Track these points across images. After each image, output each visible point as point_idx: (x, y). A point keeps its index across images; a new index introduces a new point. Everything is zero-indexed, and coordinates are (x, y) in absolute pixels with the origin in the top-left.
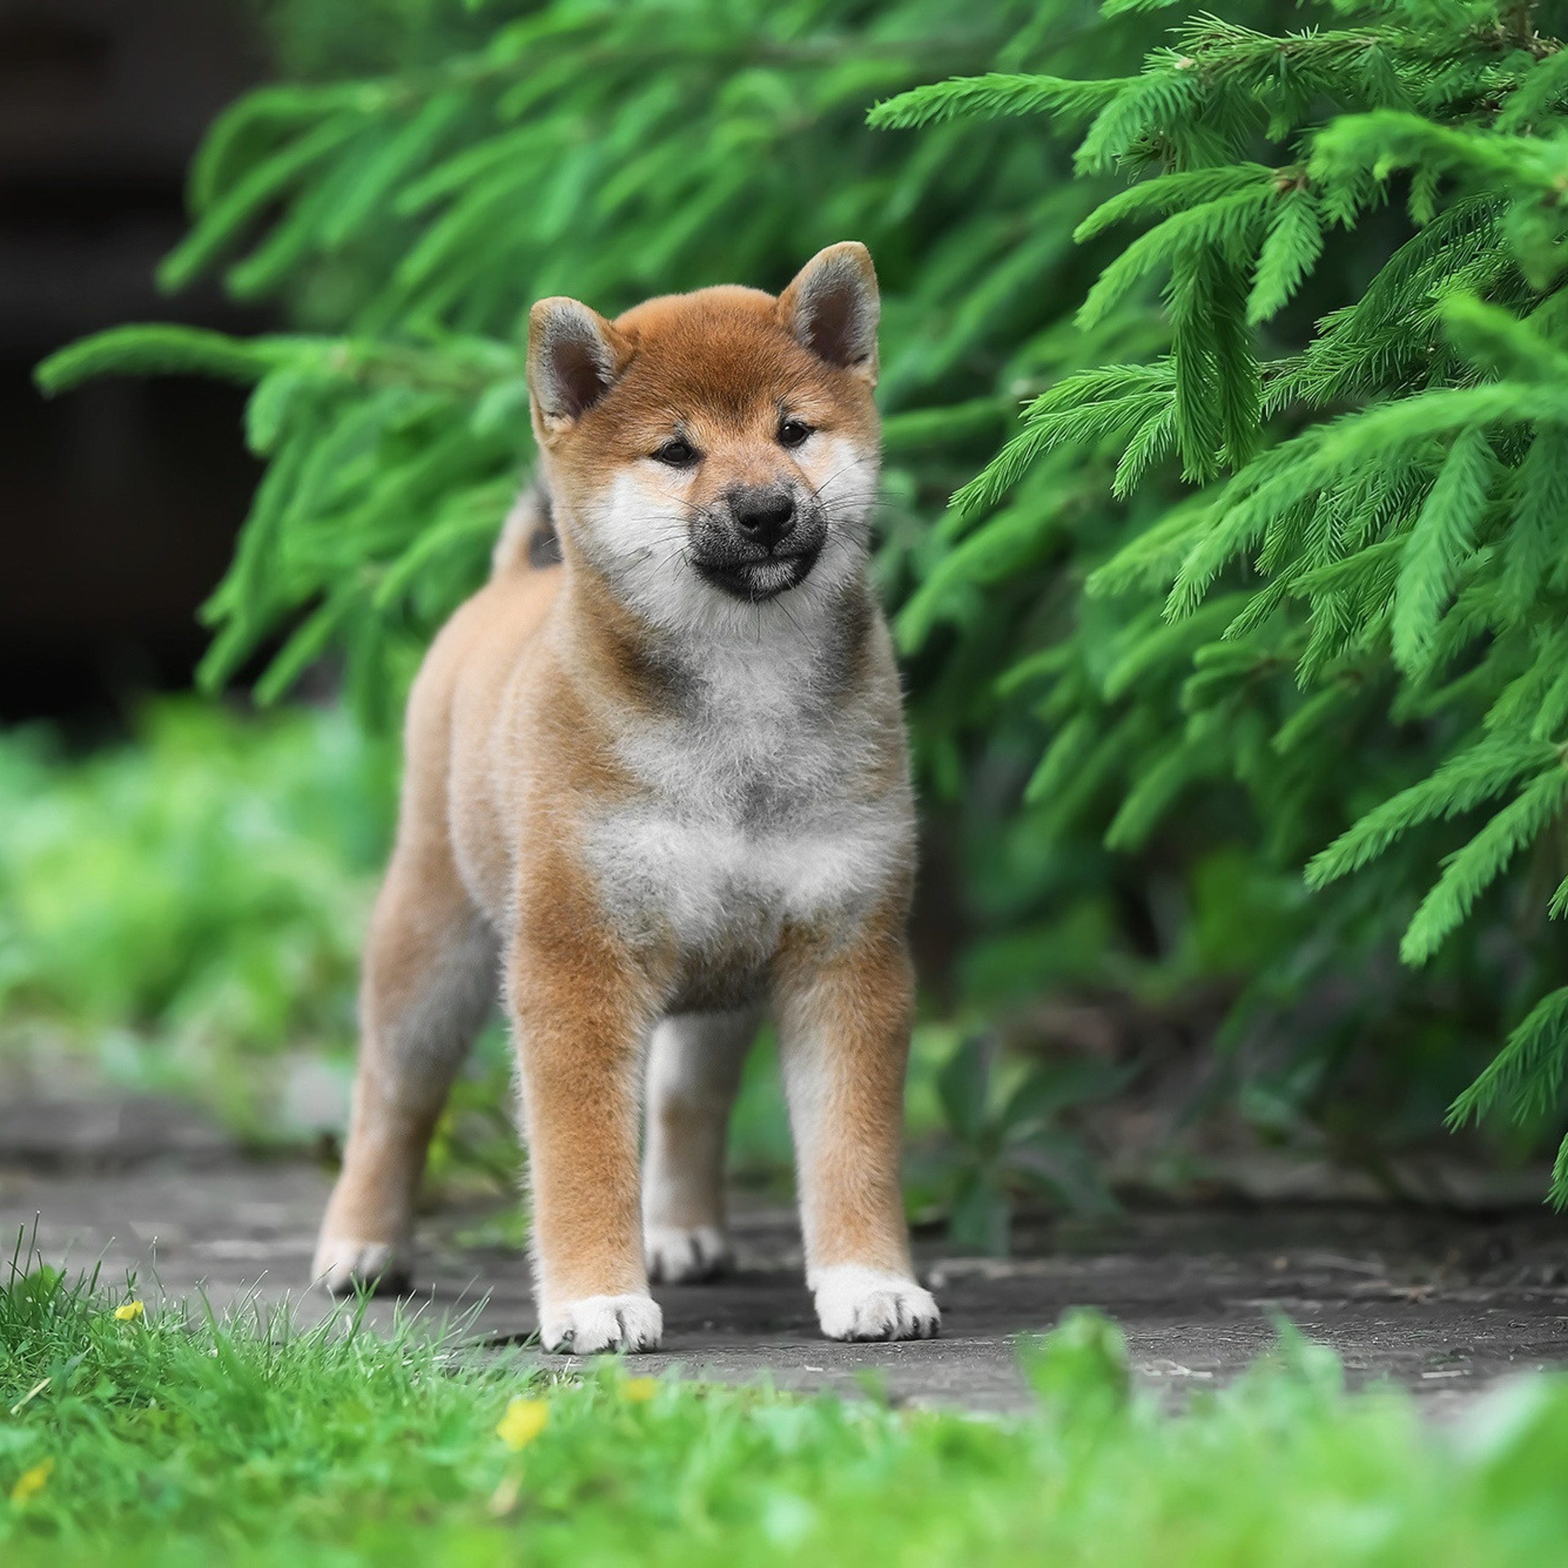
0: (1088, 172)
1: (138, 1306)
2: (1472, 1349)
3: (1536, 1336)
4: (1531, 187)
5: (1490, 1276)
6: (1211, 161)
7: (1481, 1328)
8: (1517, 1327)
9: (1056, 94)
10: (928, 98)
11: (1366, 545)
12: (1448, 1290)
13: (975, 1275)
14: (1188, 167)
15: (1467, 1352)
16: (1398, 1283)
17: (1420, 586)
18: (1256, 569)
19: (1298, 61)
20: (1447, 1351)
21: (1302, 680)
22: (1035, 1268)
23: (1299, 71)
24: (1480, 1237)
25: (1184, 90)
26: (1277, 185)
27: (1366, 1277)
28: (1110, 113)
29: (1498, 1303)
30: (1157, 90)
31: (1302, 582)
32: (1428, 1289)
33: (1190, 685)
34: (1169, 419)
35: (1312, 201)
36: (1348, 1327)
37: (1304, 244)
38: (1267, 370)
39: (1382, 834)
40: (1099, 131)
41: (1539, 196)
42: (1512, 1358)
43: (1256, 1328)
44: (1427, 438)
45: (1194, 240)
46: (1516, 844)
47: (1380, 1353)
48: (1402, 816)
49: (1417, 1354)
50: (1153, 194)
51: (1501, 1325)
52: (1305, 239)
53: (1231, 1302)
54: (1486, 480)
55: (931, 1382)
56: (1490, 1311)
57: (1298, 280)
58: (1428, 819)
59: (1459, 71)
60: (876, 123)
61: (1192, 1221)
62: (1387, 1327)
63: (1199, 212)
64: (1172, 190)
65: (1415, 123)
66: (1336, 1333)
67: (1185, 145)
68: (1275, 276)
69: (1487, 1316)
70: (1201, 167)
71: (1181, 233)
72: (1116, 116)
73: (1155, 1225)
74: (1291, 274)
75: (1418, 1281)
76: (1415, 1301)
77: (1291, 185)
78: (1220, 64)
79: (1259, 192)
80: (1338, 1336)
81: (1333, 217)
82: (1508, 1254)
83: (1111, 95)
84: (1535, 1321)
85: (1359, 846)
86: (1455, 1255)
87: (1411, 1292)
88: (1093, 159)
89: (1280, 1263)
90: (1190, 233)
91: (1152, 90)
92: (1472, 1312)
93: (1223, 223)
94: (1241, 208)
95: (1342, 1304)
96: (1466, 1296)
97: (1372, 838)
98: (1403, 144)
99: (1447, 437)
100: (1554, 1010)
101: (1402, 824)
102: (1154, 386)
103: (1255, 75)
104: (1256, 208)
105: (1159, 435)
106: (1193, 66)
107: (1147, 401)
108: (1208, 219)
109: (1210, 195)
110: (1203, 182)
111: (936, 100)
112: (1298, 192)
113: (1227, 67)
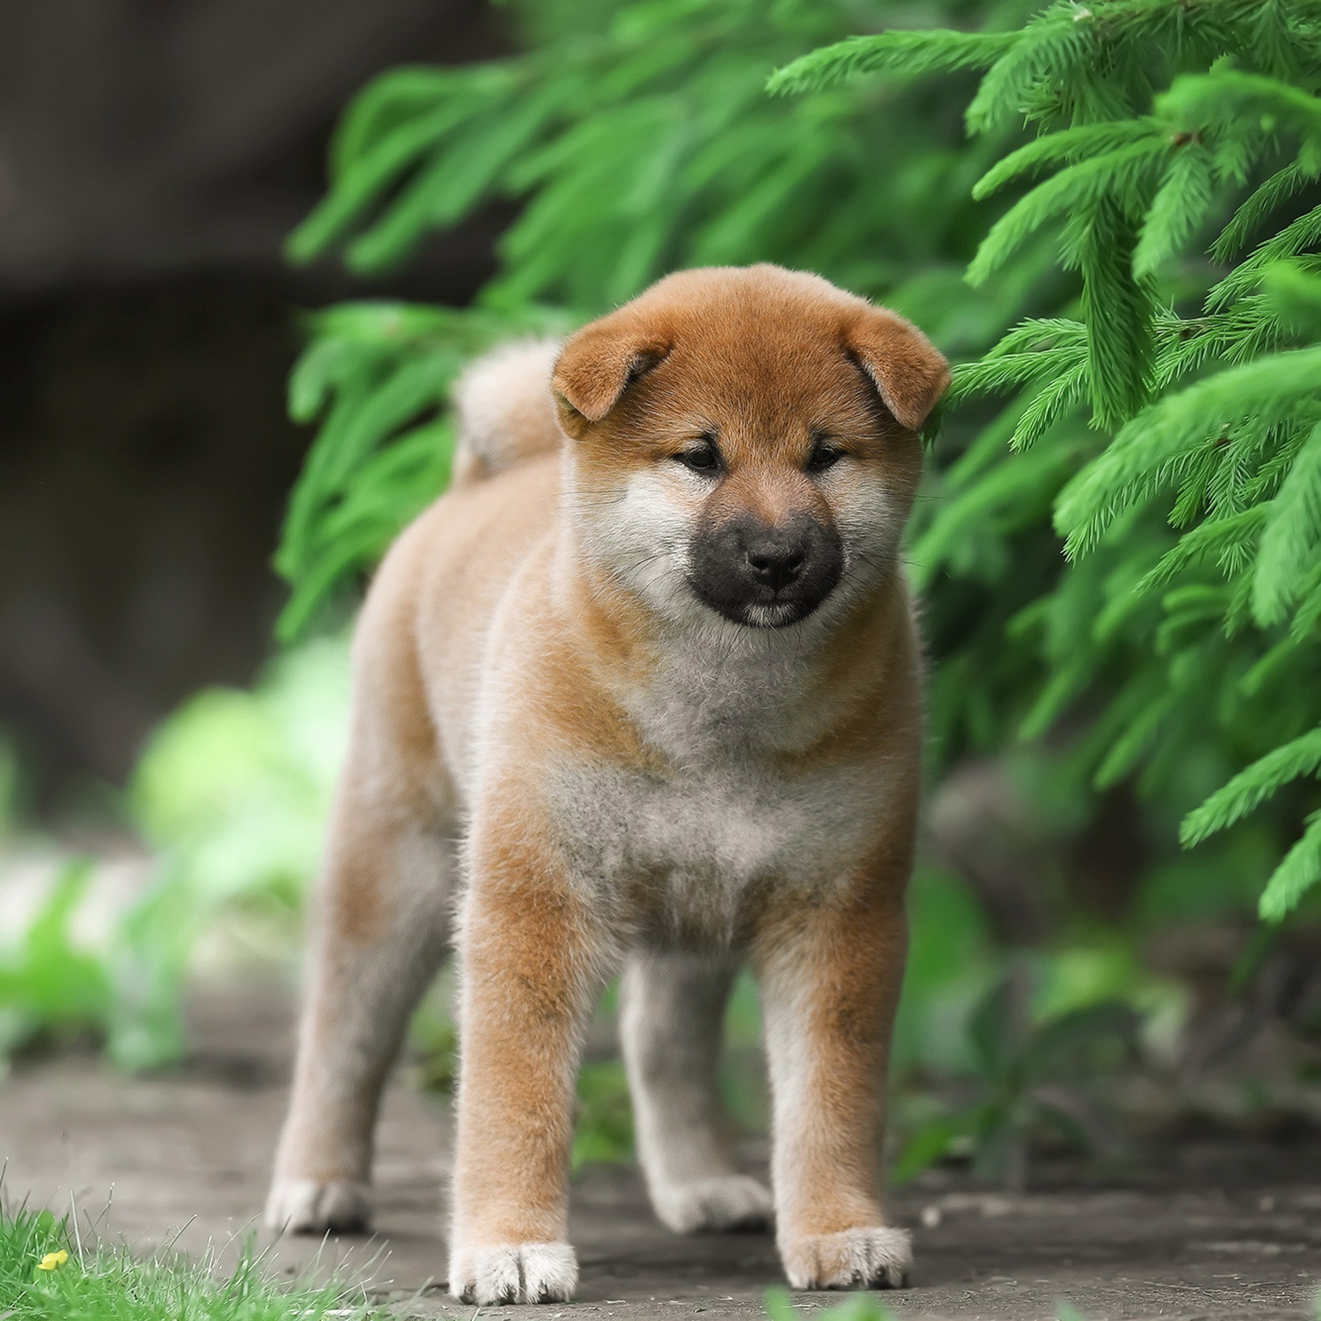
0: (979, 130)
6: (1110, 114)
9: (953, 48)
10: (826, 61)
11: (1261, 501)
14: (1085, 120)
17: (1282, 543)
18: (1170, 522)
19: (1197, 15)
23: (1198, 24)
25: (1077, 44)
26: (1171, 139)
28: (1002, 67)
30: (1049, 43)
31: (1193, 537)
33: (1164, 631)
35: (1204, 155)
37: (1193, 198)
38: (1187, 327)
39: (1254, 791)
40: (989, 87)
45: (1083, 194)
48: (1274, 774)
52: (1195, 192)
57: (1184, 231)
58: (1299, 776)
60: (775, 90)
64: (1069, 145)
67: (1082, 96)
68: (1162, 228)
70: (1099, 120)
71: (1071, 185)
72: (1007, 70)
74: (1178, 226)
78: (1119, 17)
79: (1152, 145)
83: (1004, 49)
85: (1232, 803)
88: (984, 116)
90: (1079, 188)
91: (1044, 42)
93: (1113, 177)
94: (1132, 161)
97: (1245, 794)
101: (1274, 781)
103: (1152, 28)
104: (1148, 161)
105: (1066, 391)
106: (1090, 18)
107: (1067, 356)
108: (1100, 172)
109: (1104, 150)
110: (1096, 138)
111: (833, 62)
112: (1194, 143)
113: (1125, 19)
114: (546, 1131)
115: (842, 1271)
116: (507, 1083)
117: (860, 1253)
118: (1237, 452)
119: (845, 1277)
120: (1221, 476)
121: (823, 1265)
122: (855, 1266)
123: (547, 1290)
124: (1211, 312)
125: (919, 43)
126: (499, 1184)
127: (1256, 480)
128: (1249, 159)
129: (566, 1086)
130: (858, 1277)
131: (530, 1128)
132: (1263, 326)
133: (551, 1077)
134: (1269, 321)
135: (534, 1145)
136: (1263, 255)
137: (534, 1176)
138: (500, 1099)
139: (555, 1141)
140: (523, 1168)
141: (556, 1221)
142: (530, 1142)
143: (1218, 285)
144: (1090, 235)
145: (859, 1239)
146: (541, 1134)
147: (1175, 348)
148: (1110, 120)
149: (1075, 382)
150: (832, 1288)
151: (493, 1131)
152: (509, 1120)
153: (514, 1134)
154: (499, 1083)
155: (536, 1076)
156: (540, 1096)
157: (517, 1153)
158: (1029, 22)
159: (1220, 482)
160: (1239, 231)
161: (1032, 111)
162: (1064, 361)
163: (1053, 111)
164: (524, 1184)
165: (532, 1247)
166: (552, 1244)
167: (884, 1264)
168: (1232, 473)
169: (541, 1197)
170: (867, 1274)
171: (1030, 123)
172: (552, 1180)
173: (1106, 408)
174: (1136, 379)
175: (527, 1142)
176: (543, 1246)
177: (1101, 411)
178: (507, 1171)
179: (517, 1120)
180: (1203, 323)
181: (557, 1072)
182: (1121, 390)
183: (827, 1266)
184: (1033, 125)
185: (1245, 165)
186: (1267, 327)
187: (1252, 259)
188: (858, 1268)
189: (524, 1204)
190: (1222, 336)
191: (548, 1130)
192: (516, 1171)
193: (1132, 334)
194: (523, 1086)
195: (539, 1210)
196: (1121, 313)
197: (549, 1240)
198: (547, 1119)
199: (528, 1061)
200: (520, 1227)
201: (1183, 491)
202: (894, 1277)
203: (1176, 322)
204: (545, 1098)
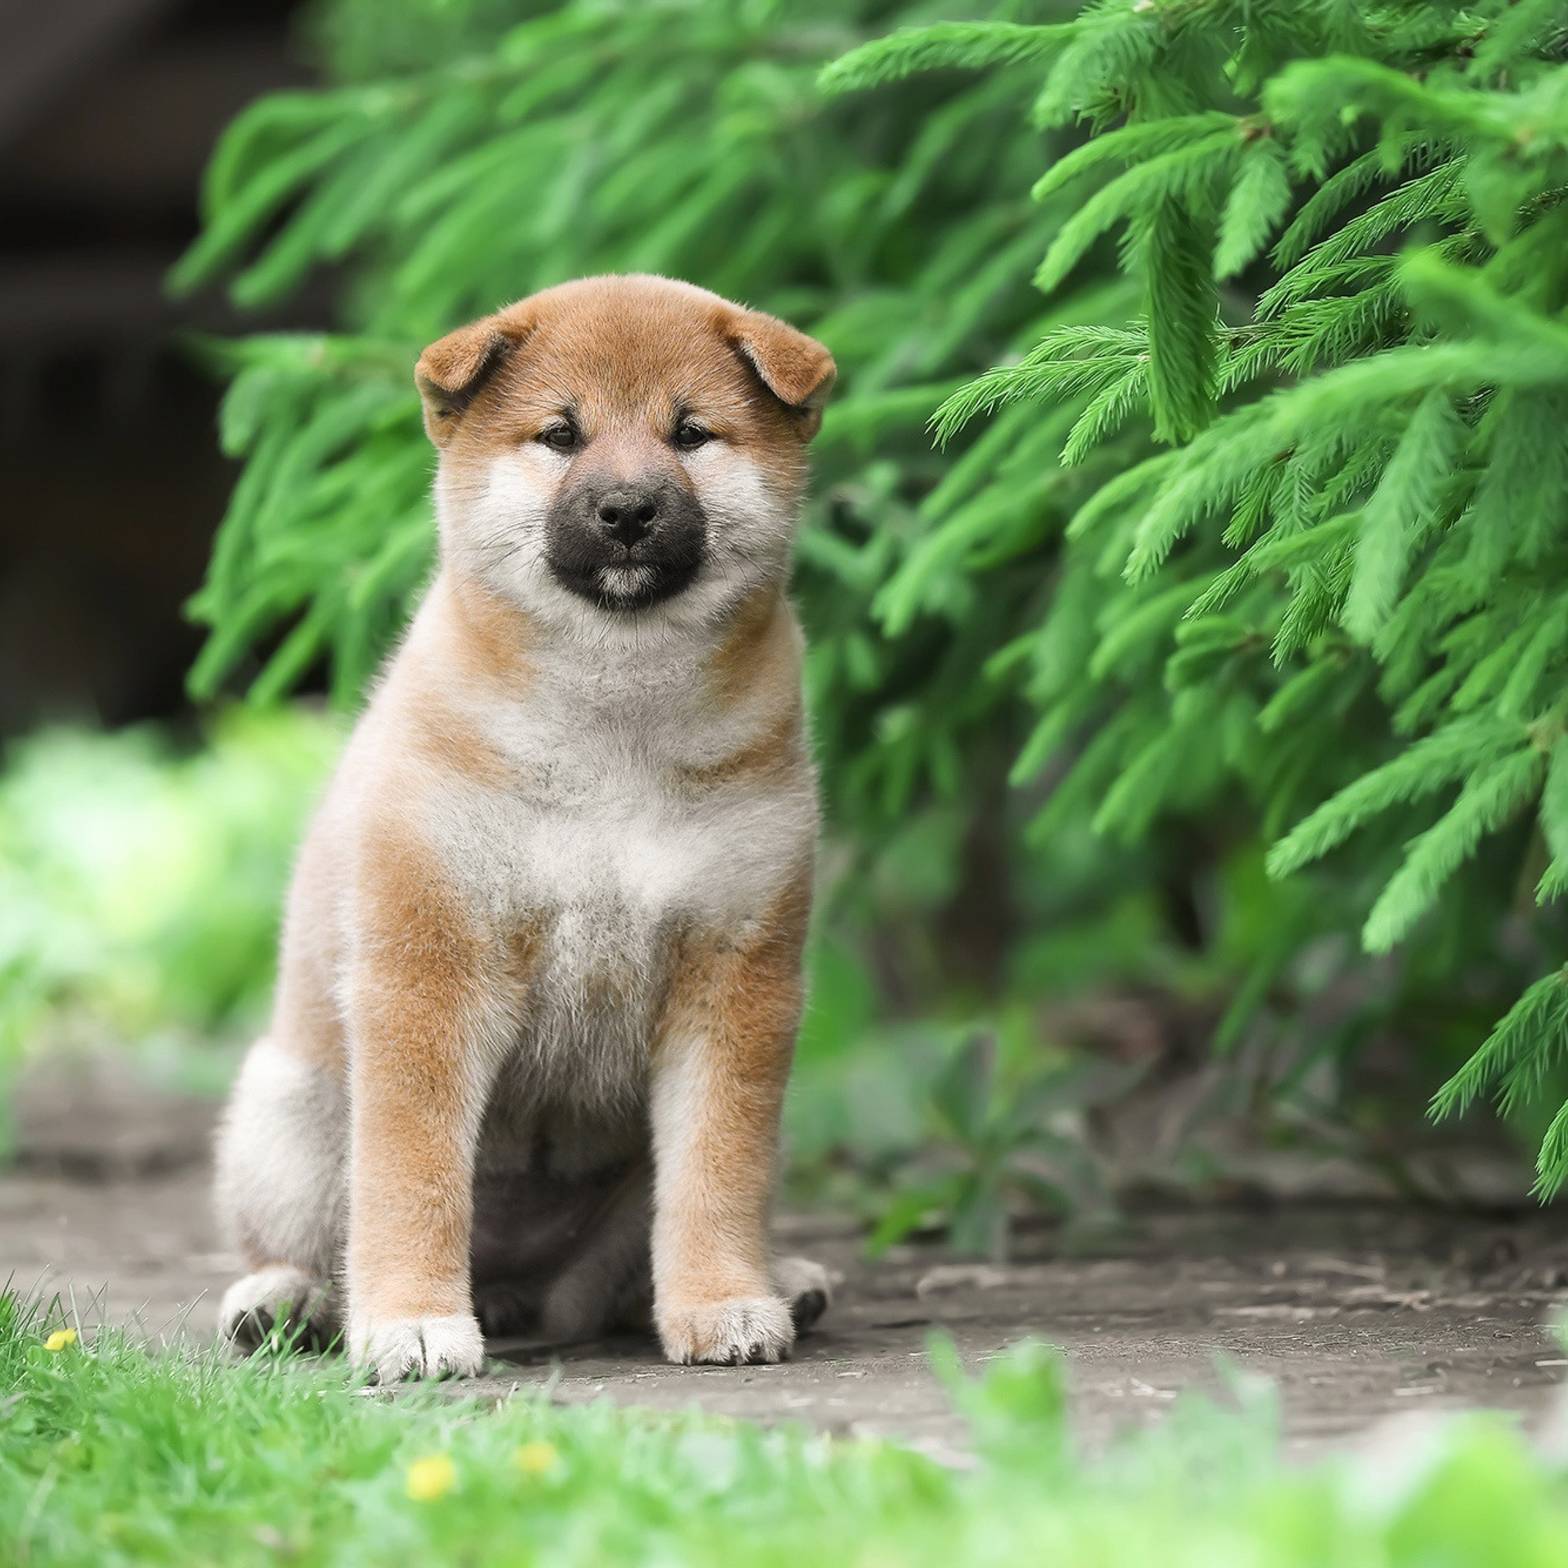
0: (1047, 124)
1: (68, 1335)
2: (1450, 1362)
3: (1519, 1347)
4: (1492, 139)
5: (1494, 1279)
6: (1174, 110)
7: (1465, 1338)
8: (1503, 1337)
9: (1009, 42)
10: (880, 55)
11: (1329, 517)
12: (1445, 1295)
13: (969, 1284)
14: (1149, 116)
15: (1444, 1366)
16: (1394, 1288)
17: (1379, 555)
18: (1224, 541)
20: (1423, 1365)
21: (1279, 655)
22: (1031, 1276)
24: (1487, 1236)
25: (1144, 33)
26: (1242, 135)
27: (1363, 1281)
28: (1070, 57)
29: (1491, 1311)
30: (1117, 34)
31: (1266, 554)
32: (1424, 1294)
33: (1174, 663)
34: (1130, 386)
35: (1280, 151)
36: (1331, 1338)
37: (1271, 194)
38: (1236, 335)
39: (1345, 819)
40: (1056, 80)
41: (1499, 149)
42: (1490, 1372)
43: (1236, 1341)
44: (1388, 403)
45: (1156, 192)
46: (1484, 828)
47: (1355, 1367)
48: (1367, 800)
49: (1393, 1369)
50: (1114, 147)
51: (1486, 1335)
52: (1272, 190)
53: (1221, 1311)
54: (1450, 445)
55: (882, 1407)
56: (1479, 1320)
57: (1265, 230)
59: (1430, 15)
60: (826, 85)
61: (1206, 1223)
62: (1370, 1339)
63: (1161, 164)
64: (1133, 142)
65: (1370, 71)
66: (1314, 1346)
67: (1144, 90)
68: (1243, 228)
69: (1478, 1324)
70: (1163, 116)
71: (1143, 185)
72: (1076, 63)
73: (1166, 1226)
74: (1259, 226)
75: (1416, 1286)
76: (1409, 1308)
77: (1256, 135)
78: (1183, 7)
79: (1223, 141)
80: (1317, 1349)
81: (1304, 169)
82: (1513, 1254)
83: (1068, 40)
84: (1523, 1330)
85: (1322, 833)
86: (1460, 1256)
87: (1406, 1298)
88: (1052, 109)
89: (1279, 1268)
90: (1150, 188)
91: (1111, 32)
92: (1462, 1321)
93: (1186, 175)
94: (1204, 158)
95: (1334, 1311)
96: (1462, 1302)
97: (1336, 821)
98: (1358, 92)
99: (1412, 401)
100: (1542, 998)
101: (1366, 808)
102: (1120, 349)
103: (1216, 19)
104: (1220, 159)
105: (1118, 401)
106: (1152, 9)
107: (1111, 364)
108: (1173, 169)
109: (1173, 146)
110: (1163, 134)
111: (887, 56)
112: (1265, 140)
113: (1188, 10)
114: (444, 1202)
115: (719, 1346)
116: (402, 1152)
117: (736, 1326)
118: (1302, 465)
119: (722, 1353)
120: (1283, 494)
121: (699, 1338)
122: (732, 1340)
123: (447, 1364)
124: (1262, 319)
125: (973, 36)
126: (396, 1257)
127: (1322, 495)
128: (1325, 154)
129: (464, 1154)
130: (736, 1353)
131: (427, 1198)
132: (1322, 331)
133: (448, 1144)
134: (1328, 327)
135: (432, 1215)
136: (1317, 259)
137: (432, 1248)
138: (395, 1168)
139: (454, 1212)
140: (421, 1239)
141: (457, 1293)
142: (427, 1213)
143: (1270, 291)
144: (1153, 238)
145: (736, 1310)
146: (439, 1204)
147: (1225, 359)
148: (1173, 115)
149: (1125, 392)
150: (706, 1362)
151: (388, 1202)
152: (405, 1190)
153: (410, 1205)
154: (393, 1153)
155: (433, 1142)
156: (437, 1164)
157: (414, 1223)
158: (1080, 14)
159: (1283, 499)
160: (1302, 233)
161: (1087, 109)
162: (1108, 371)
163: (1109, 107)
164: (421, 1255)
165: (433, 1321)
166: (453, 1317)
167: (759, 1341)
168: (1296, 489)
169: (441, 1269)
170: (745, 1350)
171: (1084, 120)
172: (452, 1254)
173: (1170, 419)
174: (1200, 389)
175: (424, 1212)
176: (445, 1319)
177: (1165, 422)
178: (405, 1242)
179: (413, 1189)
180: (1253, 330)
181: (455, 1139)
182: (1186, 399)
183: (702, 1339)
184: (1088, 122)
185: (1322, 159)
186: (1326, 333)
187: (1305, 263)
188: (736, 1344)
189: (421, 1276)
190: (1275, 344)
191: (446, 1200)
192: (413, 1242)
193: (1195, 340)
194: (419, 1155)
195: (436, 1281)
196: (1184, 318)
197: (450, 1312)
198: (445, 1187)
199: (425, 1127)
200: (417, 1299)
201: (1239, 508)
202: (771, 1353)
203: (1224, 329)
204: (443, 1166)
